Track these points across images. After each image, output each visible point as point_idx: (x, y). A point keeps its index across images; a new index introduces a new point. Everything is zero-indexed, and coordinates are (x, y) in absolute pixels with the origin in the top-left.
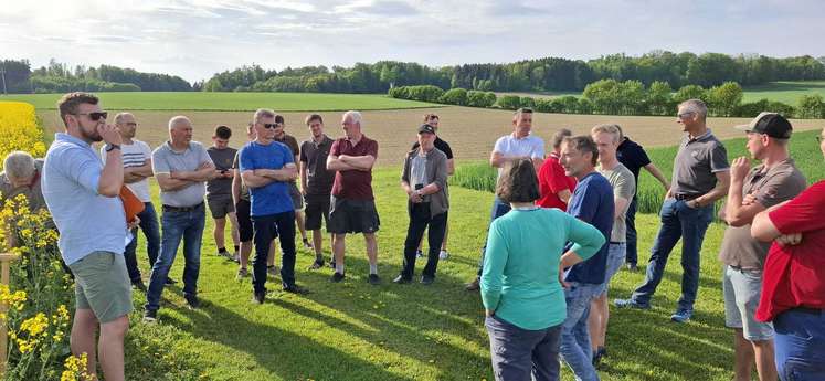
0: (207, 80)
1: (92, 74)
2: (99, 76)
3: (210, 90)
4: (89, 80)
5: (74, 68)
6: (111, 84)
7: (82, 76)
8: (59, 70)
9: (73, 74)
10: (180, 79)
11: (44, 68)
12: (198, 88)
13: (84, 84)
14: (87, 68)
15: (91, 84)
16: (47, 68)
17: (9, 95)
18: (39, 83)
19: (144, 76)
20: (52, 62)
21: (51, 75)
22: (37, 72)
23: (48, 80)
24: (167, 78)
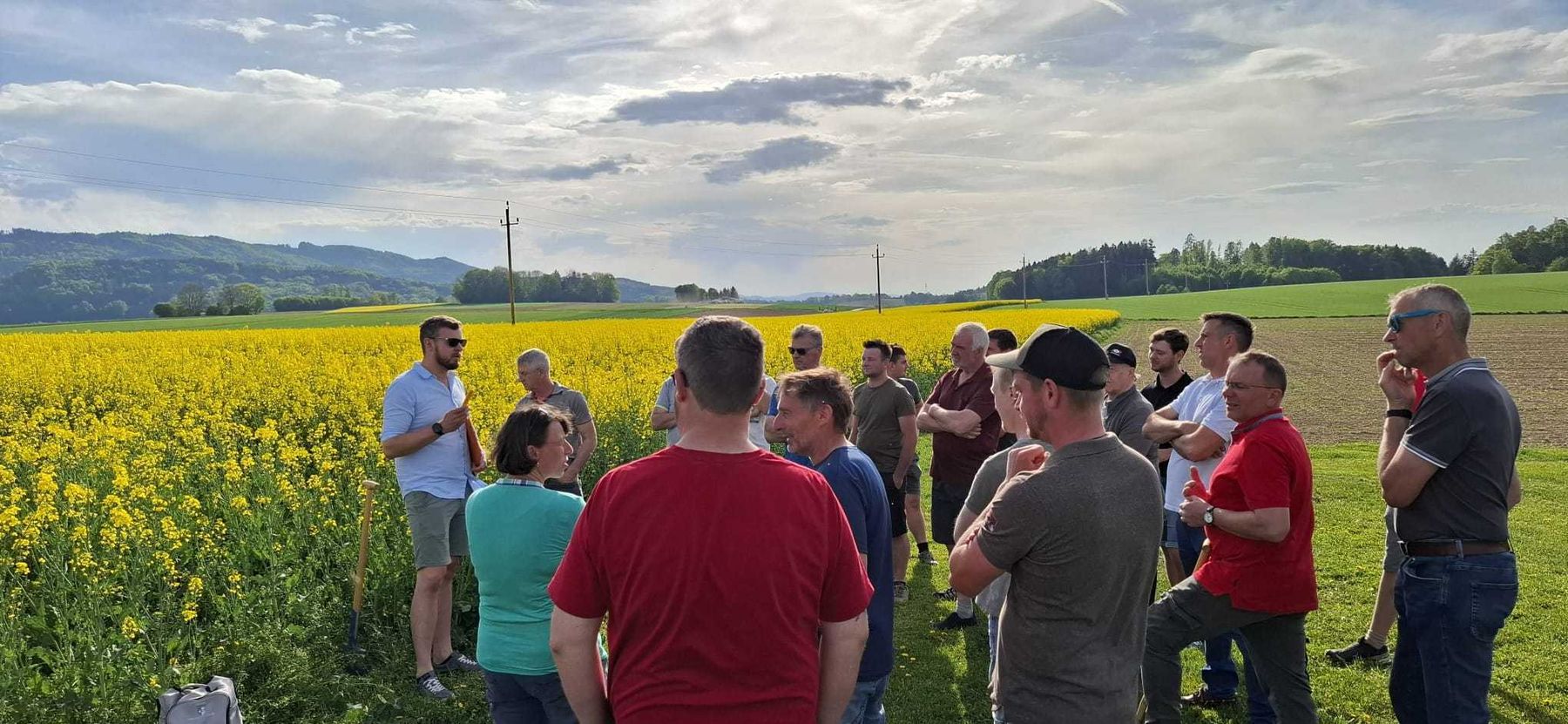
0: (1481, 251)
1: (1251, 254)
2: (1265, 258)
3: (1486, 270)
4: (1246, 266)
5: (1224, 247)
6: (1284, 272)
7: (1236, 260)
8: (1199, 252)
9: (1222, 257)
10: (1423, 252)
11: (1175, 252)
12: (1459, 269)
13: (1239, 273)
14: (1246, 246)
15: (1250, 273)
16: (1181, 251)
17: (1112, 299)
18: (1165, 275)
19: (1349, 252)
20: (1189, 240)
21: (1186, 260)
22: (1166, 258)
23: (1180, 270)
24: (1396, 252)
